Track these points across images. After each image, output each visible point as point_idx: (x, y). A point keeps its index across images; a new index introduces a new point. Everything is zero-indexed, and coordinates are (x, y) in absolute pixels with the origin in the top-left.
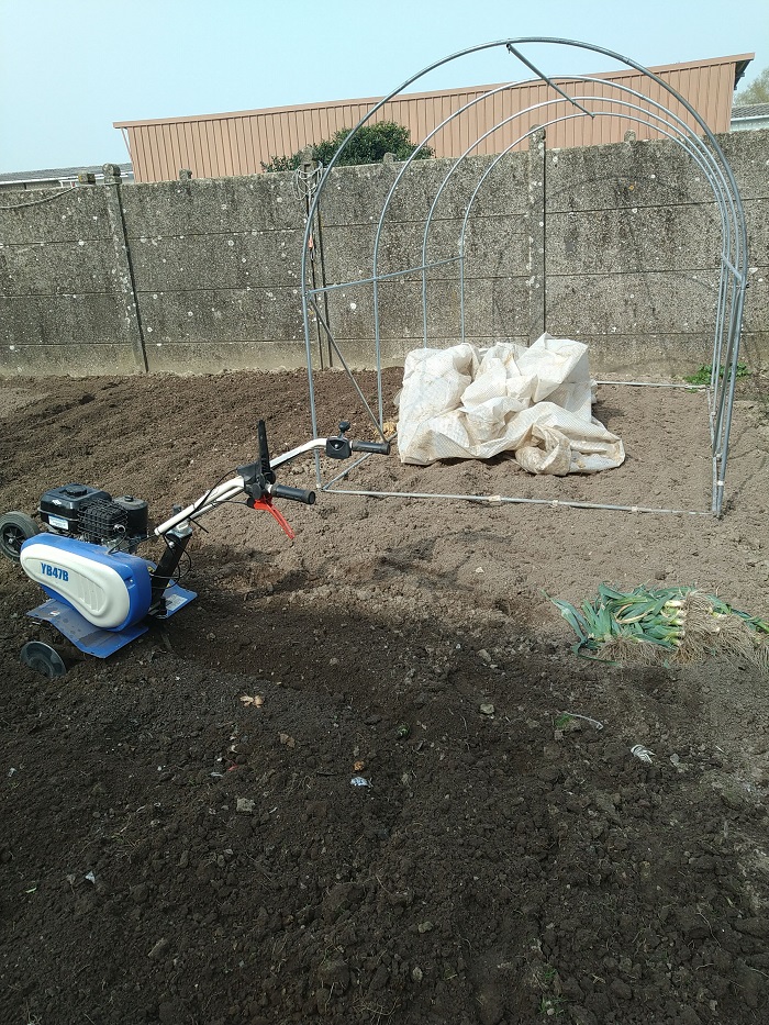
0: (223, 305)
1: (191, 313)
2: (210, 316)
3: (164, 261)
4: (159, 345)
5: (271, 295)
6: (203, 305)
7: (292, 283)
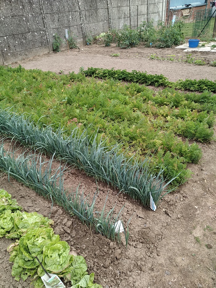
0: (25, 39)
1: (17, 42)
2: (22, 42)
3: (6, 25)
4: (9, 54)
5: (36, 34)
6: (19, 39)
7: (40, 30)
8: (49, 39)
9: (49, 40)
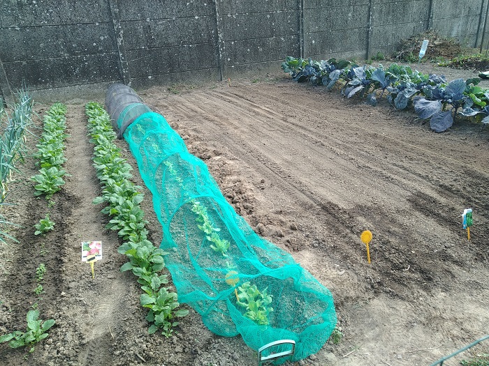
0: (263, 45)
1: (249, 50)
2: (257, 50)
3: (238, 25)
4: (233, 66)
5: (283, 39)
6: (254, 46)
7: (291, 33)
8: (303, 48)
9: (303, 51)
